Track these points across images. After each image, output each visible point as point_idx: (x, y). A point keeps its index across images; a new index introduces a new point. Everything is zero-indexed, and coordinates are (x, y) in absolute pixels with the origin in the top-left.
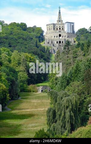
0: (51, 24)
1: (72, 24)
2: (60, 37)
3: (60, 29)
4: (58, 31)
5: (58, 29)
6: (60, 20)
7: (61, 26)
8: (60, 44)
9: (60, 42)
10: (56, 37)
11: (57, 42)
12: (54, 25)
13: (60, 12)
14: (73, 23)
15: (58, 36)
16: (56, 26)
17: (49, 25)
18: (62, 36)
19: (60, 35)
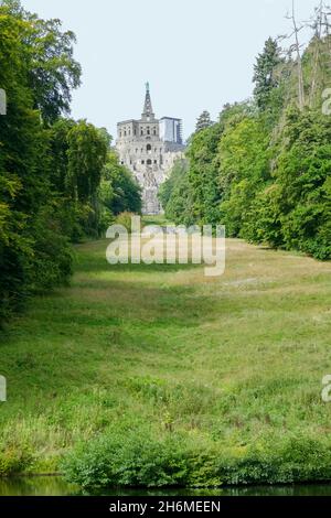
0: (128, 122)
1: (176, 123)
2: (150, 152)
3: (148, 132)
4: (144, 138)
5: (145, 132)
6: (148, 113)
7: (151, 126)
8: (151, 166)
9: (149, 162)
10: (139, 151)
11: (143, 162)
12: (135, 123)
13: (148, 96)
14: (178, 120)
15: (145, 148)
16: (140, 125)
17: (124, 123)
18: (153, 148)
19: (149, 147)
